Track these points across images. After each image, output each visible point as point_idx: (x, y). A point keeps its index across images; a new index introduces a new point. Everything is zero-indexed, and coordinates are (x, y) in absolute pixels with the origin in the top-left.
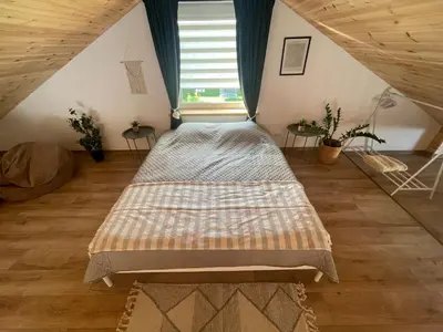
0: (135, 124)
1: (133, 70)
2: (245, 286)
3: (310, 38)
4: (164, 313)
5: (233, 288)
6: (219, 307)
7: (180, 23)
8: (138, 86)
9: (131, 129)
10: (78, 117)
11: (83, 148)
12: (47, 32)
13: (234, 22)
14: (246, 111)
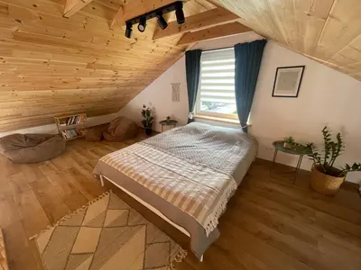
0: (169, 118)
1: (175, 87)
2: (151, 226)
3: (304, 67)
4: (108, 209)
5: (144, 221)
6: (130, 224)
8: (176, 98)
9: (166, 120)
10: (145, 109)
11: (143, 126)
12: (138, 69)
14: (238, 122)
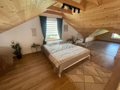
0: (34, 44)
3: (68, 25)
7: (47, 21)
9: (33, 46)
13: (57, 22)
